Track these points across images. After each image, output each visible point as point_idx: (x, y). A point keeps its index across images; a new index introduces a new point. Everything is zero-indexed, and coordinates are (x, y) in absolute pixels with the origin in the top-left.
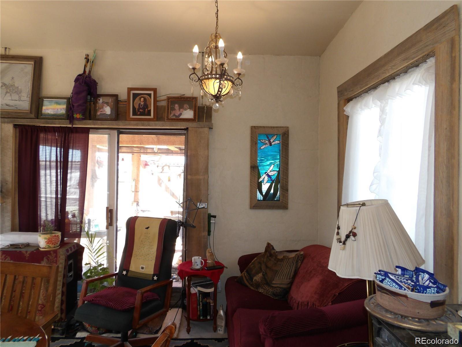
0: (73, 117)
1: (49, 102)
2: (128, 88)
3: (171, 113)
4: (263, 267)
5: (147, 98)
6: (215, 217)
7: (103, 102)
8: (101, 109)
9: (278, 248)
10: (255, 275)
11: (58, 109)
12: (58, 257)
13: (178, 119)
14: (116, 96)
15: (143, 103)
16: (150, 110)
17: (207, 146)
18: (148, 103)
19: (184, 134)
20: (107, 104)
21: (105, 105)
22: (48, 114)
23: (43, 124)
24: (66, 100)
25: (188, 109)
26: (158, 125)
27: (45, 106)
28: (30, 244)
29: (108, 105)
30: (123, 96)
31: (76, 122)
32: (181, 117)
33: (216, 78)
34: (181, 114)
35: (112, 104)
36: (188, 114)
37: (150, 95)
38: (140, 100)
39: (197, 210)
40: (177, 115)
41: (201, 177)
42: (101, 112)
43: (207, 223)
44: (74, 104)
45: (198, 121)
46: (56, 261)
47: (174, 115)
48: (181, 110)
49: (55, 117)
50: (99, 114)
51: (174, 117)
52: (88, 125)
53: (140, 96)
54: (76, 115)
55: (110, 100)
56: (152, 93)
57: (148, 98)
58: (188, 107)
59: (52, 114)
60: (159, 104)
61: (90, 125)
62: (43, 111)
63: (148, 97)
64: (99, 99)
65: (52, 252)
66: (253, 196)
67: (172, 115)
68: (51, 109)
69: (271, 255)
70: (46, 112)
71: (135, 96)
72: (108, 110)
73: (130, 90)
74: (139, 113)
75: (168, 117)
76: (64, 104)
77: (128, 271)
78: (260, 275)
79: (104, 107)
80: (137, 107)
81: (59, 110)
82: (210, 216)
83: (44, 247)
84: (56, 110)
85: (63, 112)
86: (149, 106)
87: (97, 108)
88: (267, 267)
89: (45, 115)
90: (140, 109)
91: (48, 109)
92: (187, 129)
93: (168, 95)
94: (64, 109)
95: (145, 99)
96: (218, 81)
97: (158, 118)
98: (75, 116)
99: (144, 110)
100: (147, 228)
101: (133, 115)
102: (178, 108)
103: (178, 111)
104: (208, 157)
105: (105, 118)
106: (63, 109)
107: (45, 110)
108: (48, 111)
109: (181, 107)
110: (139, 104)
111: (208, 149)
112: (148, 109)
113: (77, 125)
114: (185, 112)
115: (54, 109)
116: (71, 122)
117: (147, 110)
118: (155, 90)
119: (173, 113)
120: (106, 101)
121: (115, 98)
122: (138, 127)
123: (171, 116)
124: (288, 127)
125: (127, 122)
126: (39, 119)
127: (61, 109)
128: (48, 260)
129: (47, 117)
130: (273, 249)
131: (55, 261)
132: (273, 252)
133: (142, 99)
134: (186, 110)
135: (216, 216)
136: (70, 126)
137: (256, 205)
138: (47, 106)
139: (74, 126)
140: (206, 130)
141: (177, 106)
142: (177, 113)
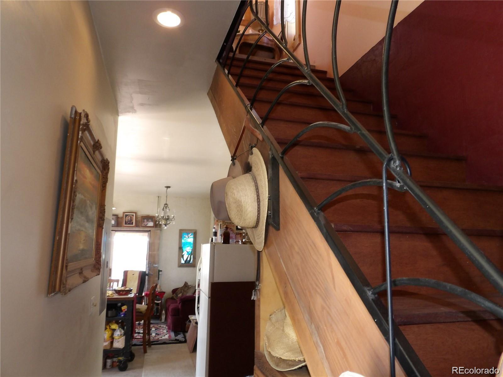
4: (182, 291)
6: (161, 271)
9: (189, 284)
10: (179, 294)
13: (146, 227)
15: (130, 219)
18: (132, 219)
26: (137, 229)
30: (121, 215)
32: (148, 225)
34: (147, 224)
36: (151, 224)
37: (133, 215)
39: (153, 268)
41: (155, 253)
43: (158, 274)
45: (156, 227)
47: (144, 225)
48: (148, 222)
51: (144, 226)
56: (134, 214)
58: (151, 221)
60: (137, 219)
66: (179, 261)
67: (143, 224)
69: (186, 286)
71: (126, 215)
73: (124, 213)
74: (128, 223)
75: (141, 225)
78: (181, 294)
80: (127, 221)
82: (159, 271)
88: (184, 290)
92: (150, 231)
93: (142, 215)
95: (131, 217)
97: (137, 226)
99: (130, 222)
100: (133, 275)
104: (159, 244)
109: (147, 221)
110: (128, 219)
111: (160, 240)
114: (150, 223)
117: (132, 222)
118: (136, 213)
121: (116, 216)
123: (143, 225)
124: (196, 230)
125: (121, 228)
130: (187, 284)
132: (187, 285)
133: (130, 217)
137: (181, 266)
140: (159, 231)
141: (145, 220)
142: (146, 224)
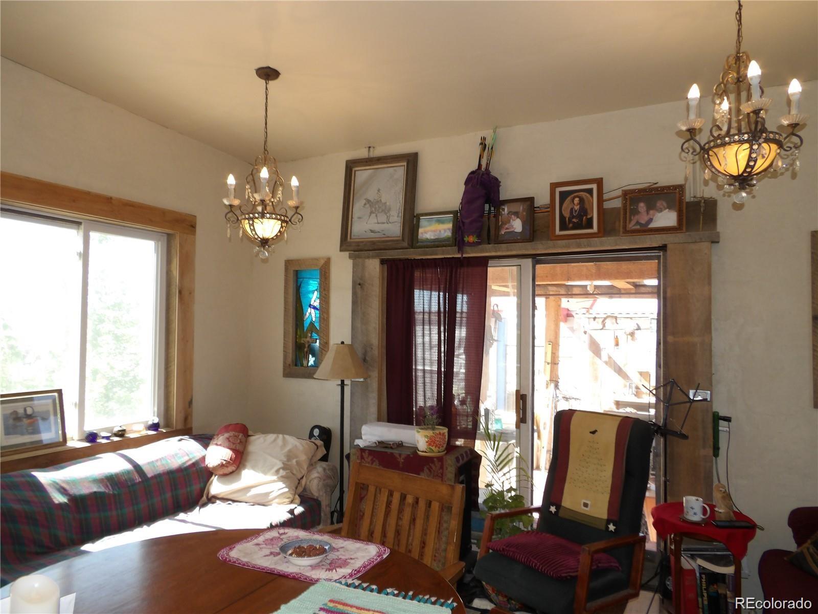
0: (463, 241)
1: (428, 221)
2: (551, 184)
3: (630, 220)
5: (585, 197)
6: (728, 419)
7: (509, 213)
8: (506, 224)
11: (440, 231)
12: (445, 468)
13: (645, 230)
14: (531, 200)
15: (578, 207)
16: (592, 219)
17: (708, 278)
18: (587, 206)
19: (658, 258)
20: (517, 214)
21: (513, 216)
22: (427, 240)
23: (421, 255)
24: (452, 215)
25: (665, 209)
26: (608, 243)
27: (422, 227)
28: (406, 443)
29: (518, 217)
30: (542, 198)
31: (467, 249)
32: (652, 225)
33: (742, 142)
34: (651, 220)
35: (525, 213)
36: (667, 218)
37: (590, 191)
38: (573, 202)
39: (688, 405)
40: (643, 222)
41: (696, 339)
42: (507, 229)
43: (710, 432)
44: (464, 221)
45: (687, 230)
46: (442, 474)
47: (638, 223)
48: (651, 212)
49: (437, 244)
50: (503, 233)
51: (638, 227)
52: (487, 252)
53: (573, 196)
54: (468, 237)
55: (520, 208)
56: (594, 187)
57: (587, 197)
58: (665, 204)
59: (431, 239)
60: (607, 205)
61: (490, 252)
62: (420, 236)
63: (588, 195)
64: (503, 207)
65: (435, 459)
67: (633, 223)
68: (431, 231)
70: (424, 237)
71: (564, 195)
72: (517, 225)
73: (554, 186)
74: (571, 225)
75: (625, 227)
76: (449, 222)
77: (558, 507)
79: (511, 220)
80: (567, 214)
81: (442, 232)
82: (717, 418)
83: (425, 450)
84: (438, 232)
85: (449, 234)
86: (589, 211)
87: (500, 223)
89: (423, 241)
90: (574, 217)
91: (426, 232)
92: (663, 248)
93: (624, 188)
94: (449, 229)
95: (582, 200)
96: (746, 146)
97: (605, 231)
98: (466, 239)
99: (581, 220)
100: (593, 432)
101: (561, 229)
102: (645, 208)
103: (645, 214)
104: (709, 300)
105: (514, 239)
106: (448, 231)
107: (422, 233)
108: (426, 235)
109: (651, 207)
110: (572, 209)
111: (710, 284)
112: (586, 216)
113: (469, 253)
114: (659, 215)
115: (434, 231)
116: (460, 250)
117: (586, 218)
118: (599, 182)
119: (635, 219)
120: (514, 210)
121: (528, 203)
122: (569, 251)
123: (631, 226)
125: (550, 243)
126: (414, 248)
127: (445, 231)
128: (430, 471)
129: (425, 244)
131: (440, 475)
133: (577, 200)
134: (661, 211)
135: (730, 418)
136: (459, 256)
138: (425, 227)
139: (464, 256)
140: (705, 245)
141: (642, 206)
142: (643, 219)
